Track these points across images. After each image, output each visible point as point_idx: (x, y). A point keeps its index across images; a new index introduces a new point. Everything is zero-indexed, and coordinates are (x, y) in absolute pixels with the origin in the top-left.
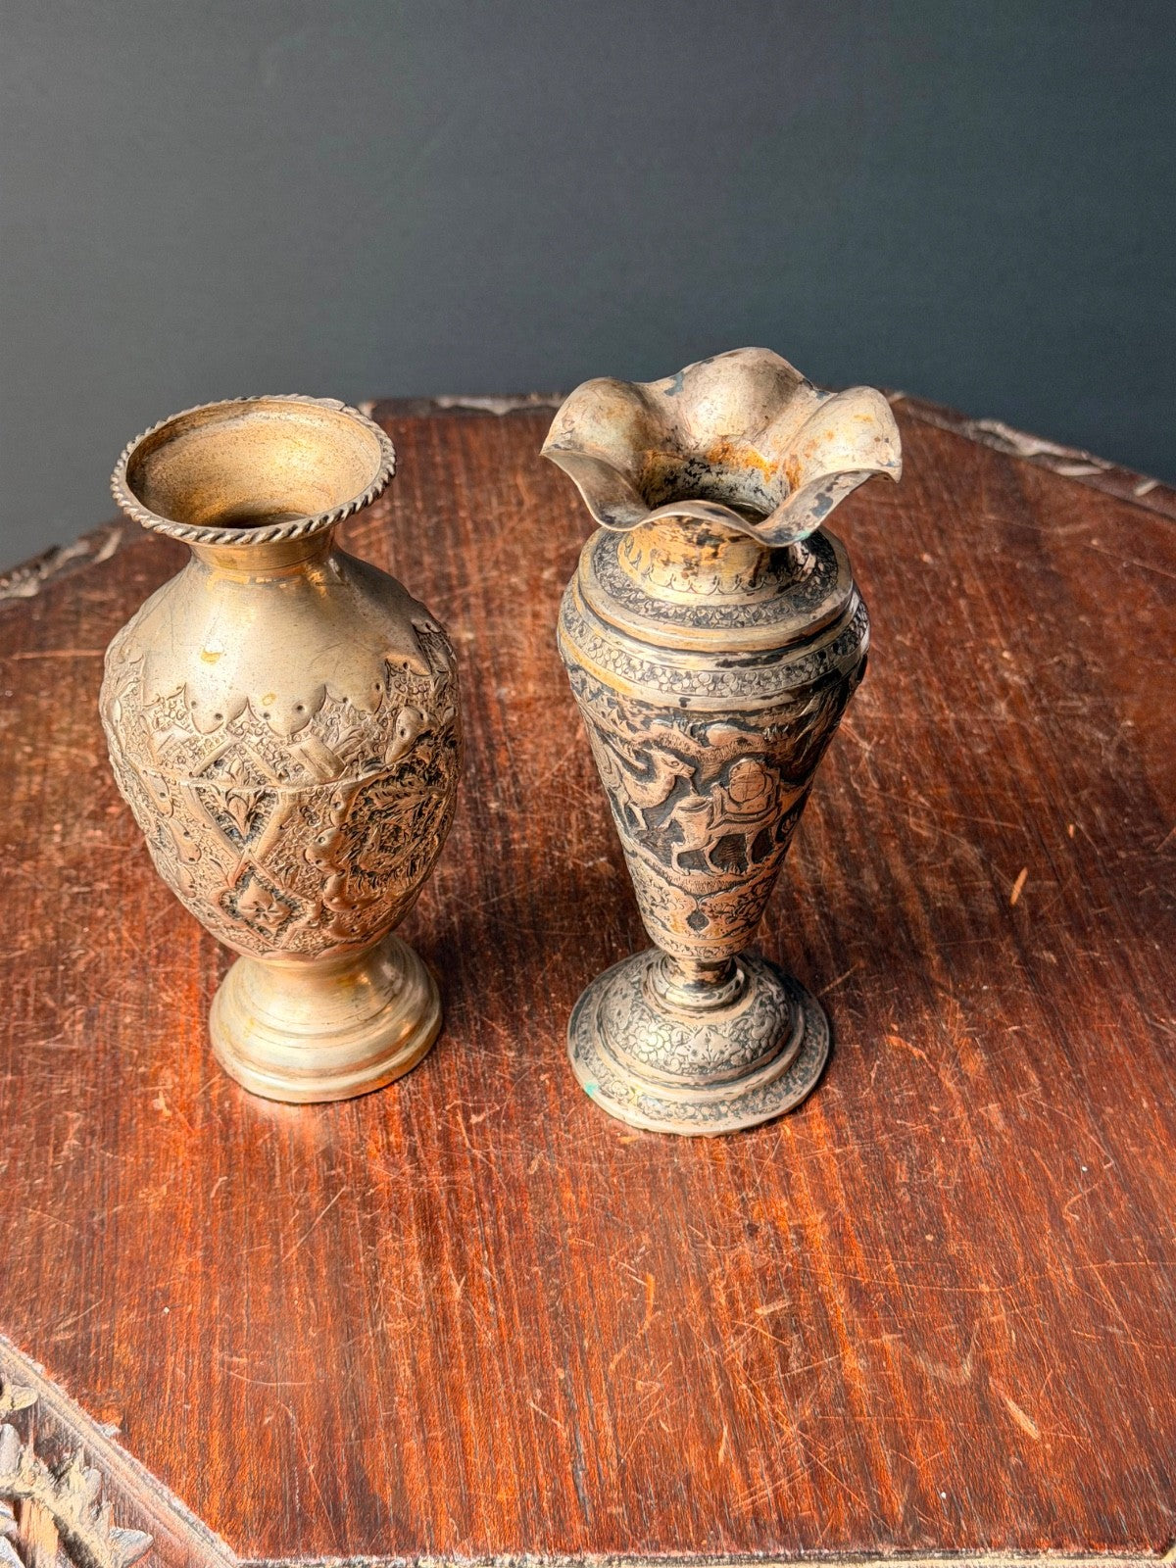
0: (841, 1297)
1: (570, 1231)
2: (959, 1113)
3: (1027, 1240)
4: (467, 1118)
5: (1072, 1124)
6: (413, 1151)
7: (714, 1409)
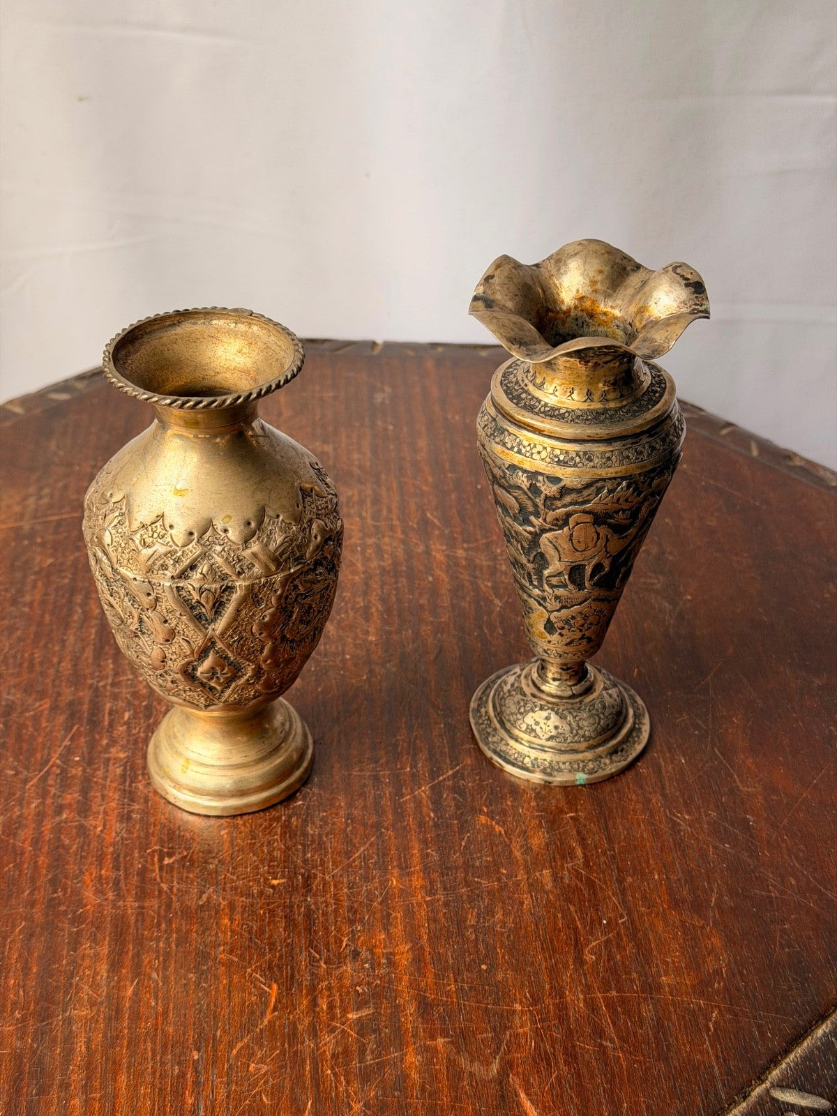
0: (412, 1009)
1: (222, 948)
2: (521, 875)
3: (554, 972)
4: (161, 860)
5: (601, 888)
6: (117, 882)
7: (304, 1088)
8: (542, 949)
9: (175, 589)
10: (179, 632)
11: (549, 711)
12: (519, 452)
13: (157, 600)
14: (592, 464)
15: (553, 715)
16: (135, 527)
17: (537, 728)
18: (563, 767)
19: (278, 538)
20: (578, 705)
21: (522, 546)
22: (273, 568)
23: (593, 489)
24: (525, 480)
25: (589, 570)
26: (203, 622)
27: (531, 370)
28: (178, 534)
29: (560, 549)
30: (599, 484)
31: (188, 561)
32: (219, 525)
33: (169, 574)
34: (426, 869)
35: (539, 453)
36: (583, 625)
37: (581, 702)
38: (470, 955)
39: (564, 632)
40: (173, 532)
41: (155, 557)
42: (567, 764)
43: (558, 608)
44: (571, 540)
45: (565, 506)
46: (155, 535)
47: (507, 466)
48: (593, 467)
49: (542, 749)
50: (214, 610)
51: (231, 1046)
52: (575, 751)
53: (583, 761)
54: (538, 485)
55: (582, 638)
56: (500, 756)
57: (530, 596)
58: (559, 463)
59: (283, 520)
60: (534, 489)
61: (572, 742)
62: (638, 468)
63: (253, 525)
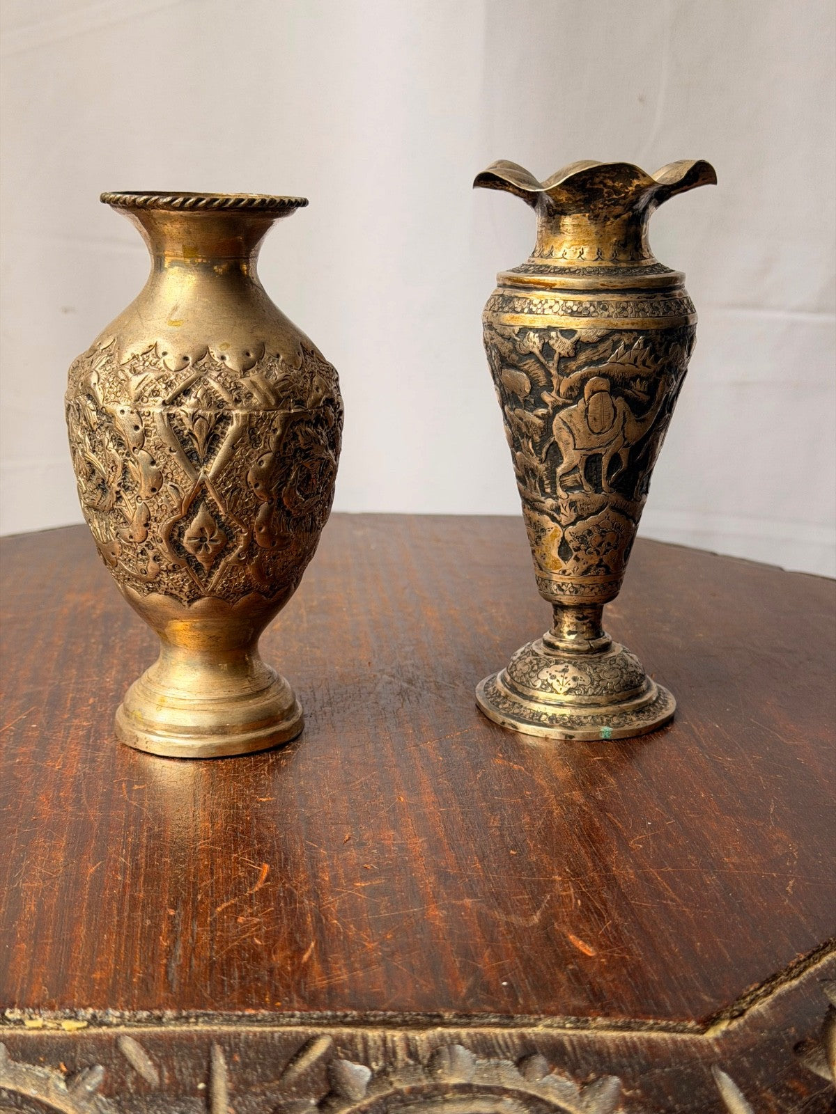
0: (431, 879)
1: (202, 841)
2: (548, 795)
3: (596, 856)
5: (641, 802)
8: (579, 841)
9: (165, 417)
10: (167, 477)
11: (567, 664)
12: (531, 312)
13: (145, 433)
14: (607, 313)
15: (570, 668)
16: (124, 360)
17: (554, 682)
18: (585, 721)
19: (278, 374)
20: (598, 660)
21: (533, 442)
22: (273, 401)
23: (608, 343)
24: (537, 340)
25: (605, 461)
26: (195, 462)
27: (538, 249)
28: (172, 362)
29: (575, 432)
30: (616, 337)
31: (182, 384)
32: (215, 352)
33: (160, 400)
34: (437, 791)
35: (551, 307)
36: (600, 545)
37: (600, 658)
38: (495, 844)
39: (581, 554)
40: (166, 358)
41: (146, 382)
42: (590, 718)
43: (572, 520)
44: (586, 417)
45: (579, 368)
46: (147, 364)
47: (516, 332)
48: (609, 316)
49: (561, 705)
50: (207, 445)
51: (215, 905)
52: (598, 705)
53: (606, 716)
54: (551, 342)
55: (598, 566)
56: (514, 718)
57: (542, 512)
58: (572, 314)
59: (283, 361)
60: (547, 350)
61: (593, 694)
62: (655, 323)
63: (252, 356)
